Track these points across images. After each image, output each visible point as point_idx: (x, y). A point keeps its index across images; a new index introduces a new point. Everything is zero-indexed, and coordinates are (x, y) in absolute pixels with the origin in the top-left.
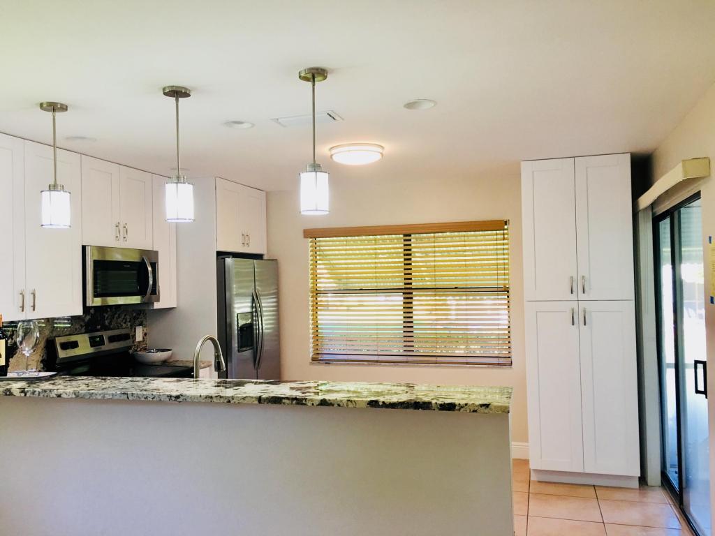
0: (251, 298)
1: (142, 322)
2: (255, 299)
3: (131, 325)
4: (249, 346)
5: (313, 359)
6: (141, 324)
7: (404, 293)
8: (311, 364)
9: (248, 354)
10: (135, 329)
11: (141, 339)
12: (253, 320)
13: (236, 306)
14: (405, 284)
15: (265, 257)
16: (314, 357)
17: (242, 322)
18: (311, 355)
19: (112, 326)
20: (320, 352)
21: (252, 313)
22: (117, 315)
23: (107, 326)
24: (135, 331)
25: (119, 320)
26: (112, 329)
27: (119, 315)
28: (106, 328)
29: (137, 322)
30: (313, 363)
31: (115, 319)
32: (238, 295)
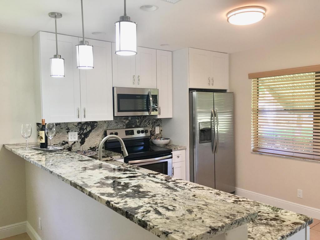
0: (211, 114)
1: (159, 124)
2: (214, 114)
3: (152, 126)
4: (209, 140)
5: (254, 151)
6: (159, 125)
7: (314, 113)
8: (252, 153)
9: (208, 145)
10: (155, 127)
11: (158, 133)
12: (211, 126)
13: (198, 118)
14: (316, 106)
15: (228, 91)
16: (255, 149)
17: (202, 127)
18: (252, 148)
19: (141, 126)
20: (259, 147)
21: (211, 122)
22: (144, 121)
23: (138, 126)
24: (155, 129)
25: (145, 123)
26: (141, 127)
27: (145, 121)
28: (137, 127)
29: (156, 124)
30: (253, 153)
31: (143, 122)
32: (200, 112)
